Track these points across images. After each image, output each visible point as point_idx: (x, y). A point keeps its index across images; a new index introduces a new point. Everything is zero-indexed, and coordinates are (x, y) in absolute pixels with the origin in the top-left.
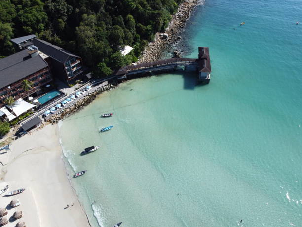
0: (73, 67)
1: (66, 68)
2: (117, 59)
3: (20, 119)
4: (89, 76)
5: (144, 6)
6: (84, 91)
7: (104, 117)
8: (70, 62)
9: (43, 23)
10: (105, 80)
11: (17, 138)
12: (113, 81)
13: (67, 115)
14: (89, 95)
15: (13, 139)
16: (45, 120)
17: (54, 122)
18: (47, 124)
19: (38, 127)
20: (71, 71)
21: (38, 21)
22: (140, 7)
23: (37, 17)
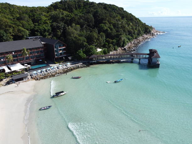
0: (60, 50)
1: (55, 49)
2: (91, 49)
3: (13, 73)
4: (70, 58)
5: (111, 29)
6: (65, 66)
7: (74, 78)
8: (58, 46)
9: (48, 32)
10: (80, 62)
11: (5, 85)
12: (86, 63)
13: (49, 77)
14: (67, 69)
15: (3, 85)
16: (32, 78)
17: (37, 79)
18: (32, 80)
19: (24, 80)
20: (58, 52)
21: (45, 30)
22: (109, 29)
23: (45, 28)
